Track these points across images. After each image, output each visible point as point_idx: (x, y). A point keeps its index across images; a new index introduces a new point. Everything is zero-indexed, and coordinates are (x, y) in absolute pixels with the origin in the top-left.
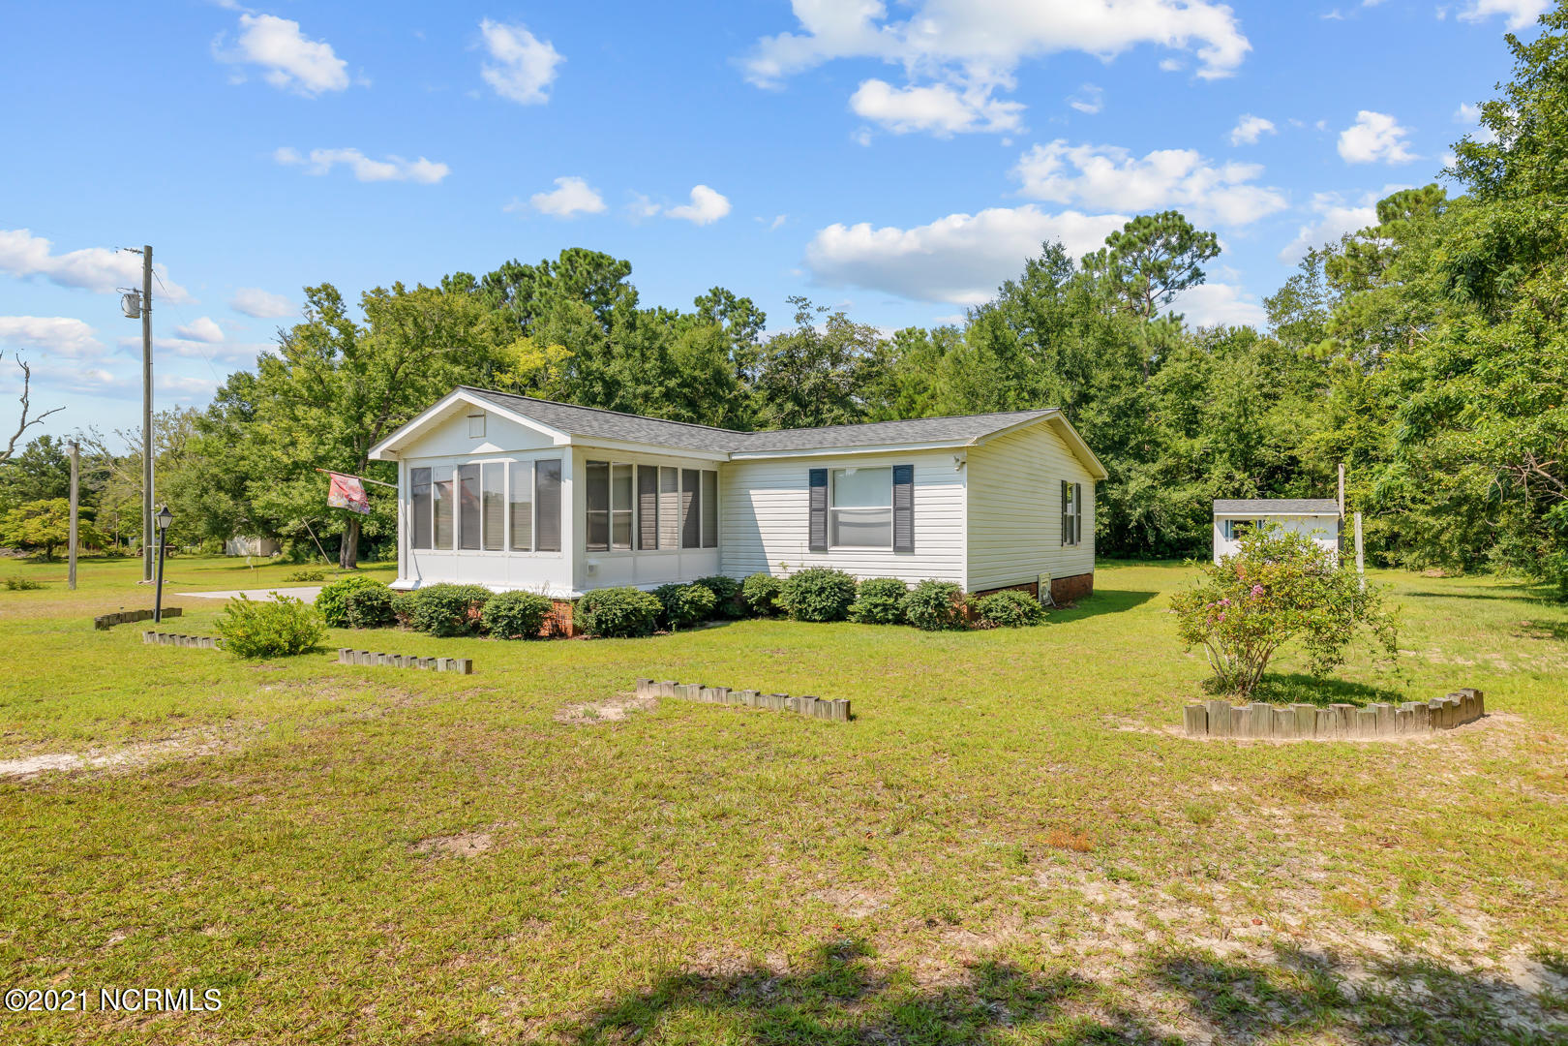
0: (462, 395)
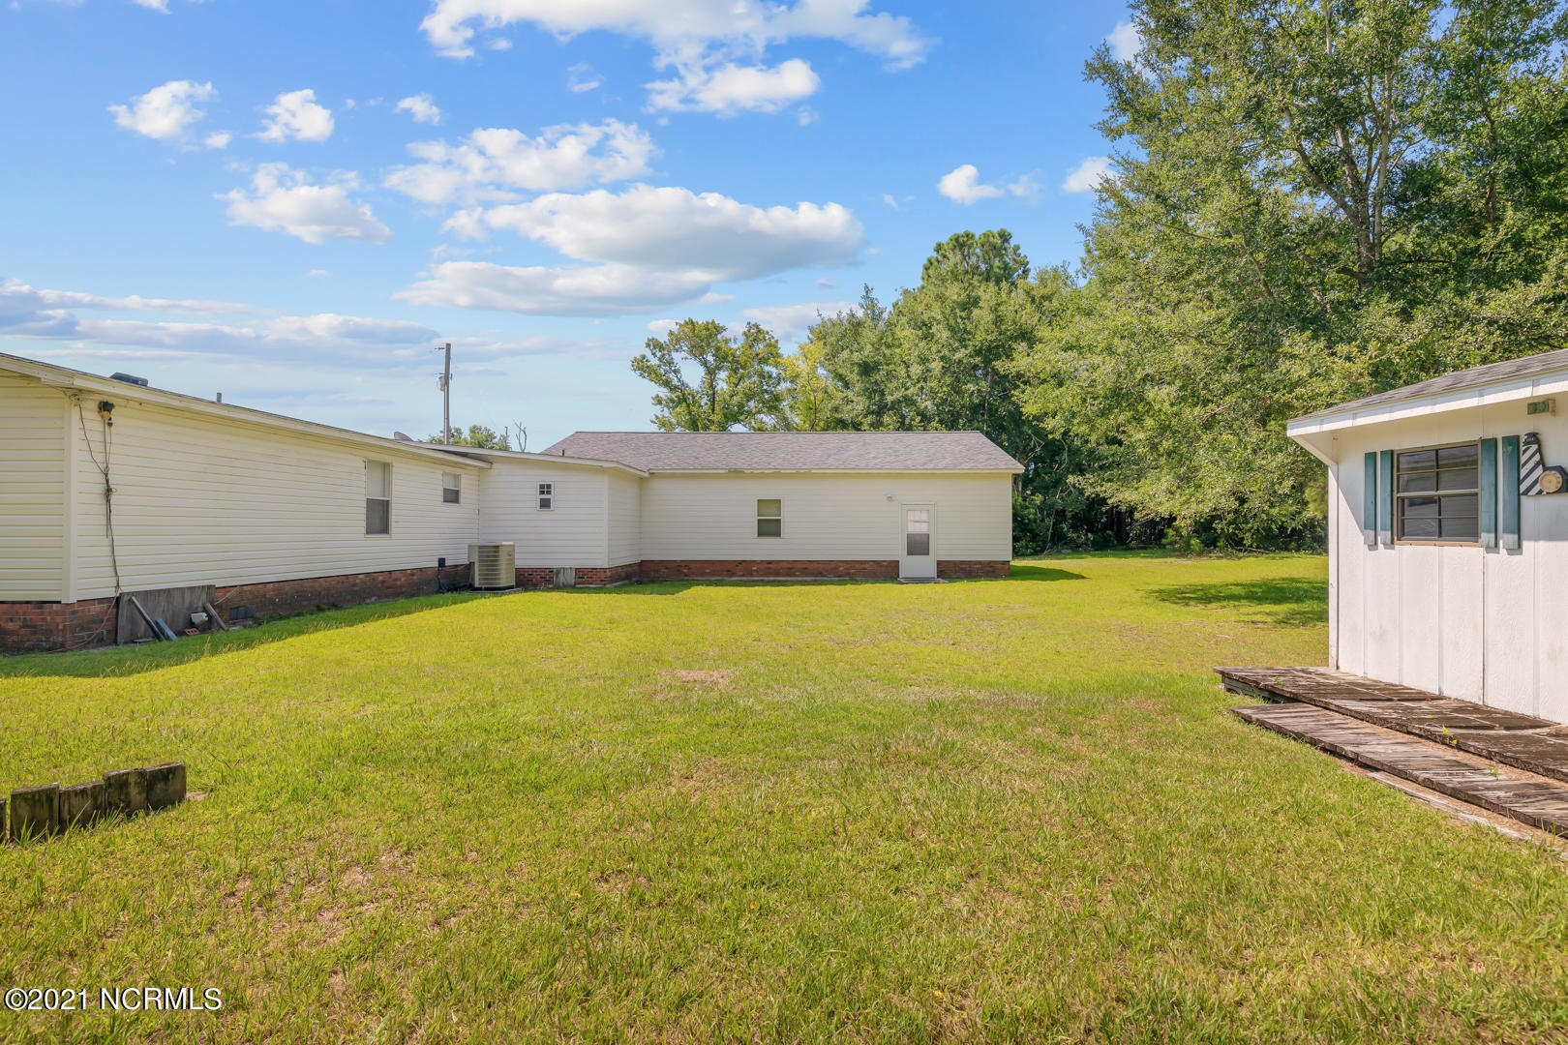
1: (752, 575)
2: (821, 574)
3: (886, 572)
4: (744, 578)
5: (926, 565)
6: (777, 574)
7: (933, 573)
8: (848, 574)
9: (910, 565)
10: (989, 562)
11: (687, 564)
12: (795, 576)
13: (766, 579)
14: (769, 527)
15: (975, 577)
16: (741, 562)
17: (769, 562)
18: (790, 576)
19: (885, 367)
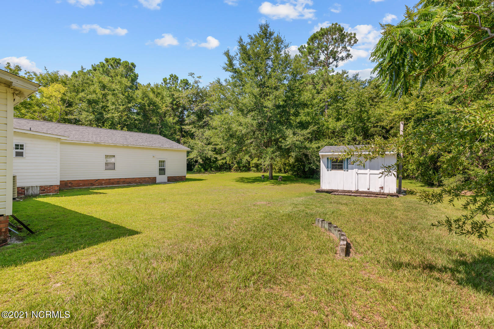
1: (102, 185)
2: (130, 183)
3: (152, 181)
4: (99, 186)
5: (164, 178)
6: (113, 184)
7: (166, 181)
8: (140, 182)
9: (160, 178)
10: (181, 176)
11: (71, 182)
12: (120, 184)
13: (108, 186)
14: (110, 166)
15: (177, 181)
16: (97, 180)
17: (110, 180)
18: (119, 184)
19: (101, 103)
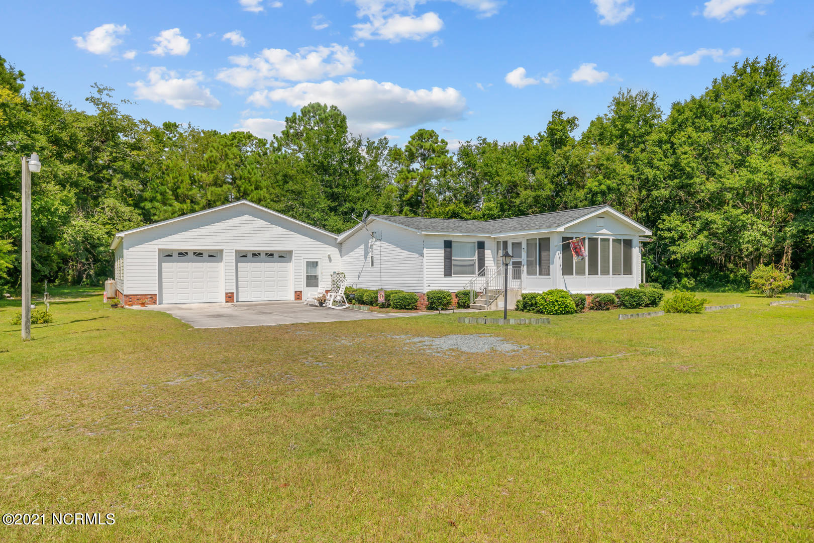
0: (608, 209)
